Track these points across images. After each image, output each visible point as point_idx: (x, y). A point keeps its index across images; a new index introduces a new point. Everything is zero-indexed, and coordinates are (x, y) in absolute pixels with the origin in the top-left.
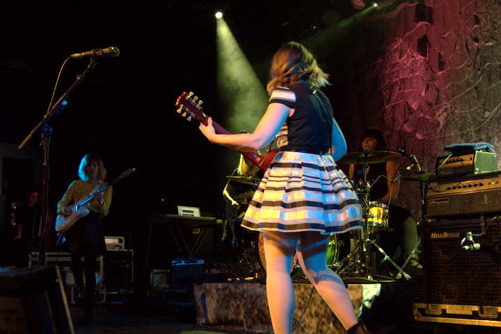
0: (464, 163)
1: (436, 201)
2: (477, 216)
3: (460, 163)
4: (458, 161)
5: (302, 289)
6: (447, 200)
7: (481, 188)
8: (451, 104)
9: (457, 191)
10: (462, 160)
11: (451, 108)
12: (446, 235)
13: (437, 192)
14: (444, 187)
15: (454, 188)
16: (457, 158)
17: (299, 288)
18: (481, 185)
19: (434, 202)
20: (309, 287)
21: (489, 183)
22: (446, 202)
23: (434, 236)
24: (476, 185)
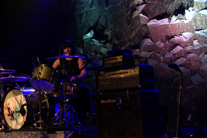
0: (118, 60)
1: (103, 82)
2: (124, 90)
3: (115, 61)
4: (114, 59)
5: (30, 135)
6: (109, 81)
7: (127, 74)
8: (113, 25)
9: (114, 76)
10: (116, 59)
11: (114, 27)
12: (109, 101)
13: (104, 77)
14: (108, 74)
15: (113, 75)
16: (114, 58)
17: (28, 134)
18: (127, 73)
19: (102, 83)
20: (33, 134)
21: (131, 72)
22: (109, 82)
23: (102, 102)
24: (124, 73)
